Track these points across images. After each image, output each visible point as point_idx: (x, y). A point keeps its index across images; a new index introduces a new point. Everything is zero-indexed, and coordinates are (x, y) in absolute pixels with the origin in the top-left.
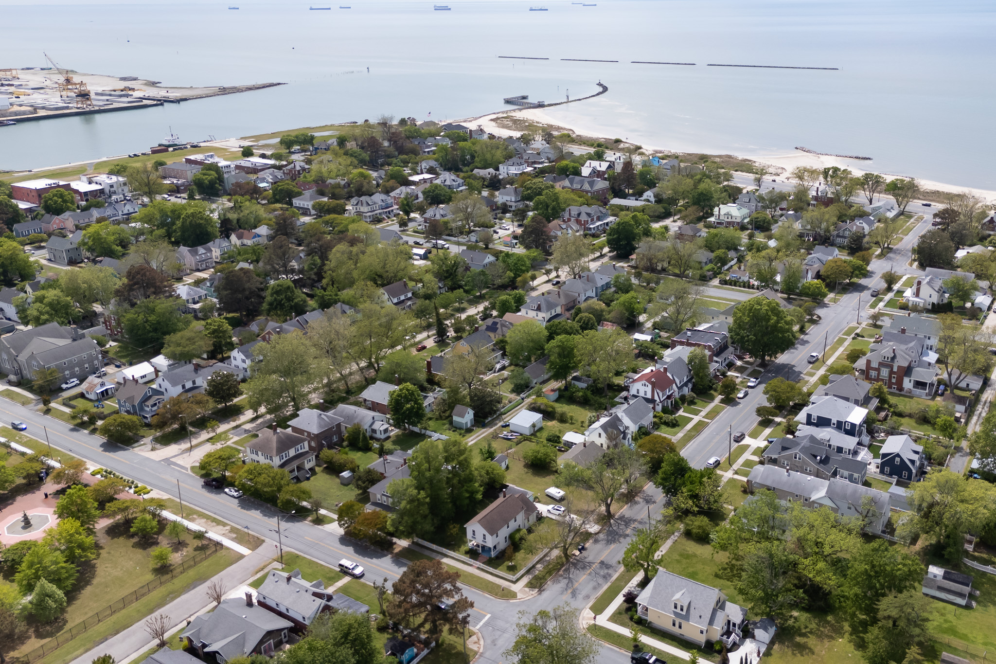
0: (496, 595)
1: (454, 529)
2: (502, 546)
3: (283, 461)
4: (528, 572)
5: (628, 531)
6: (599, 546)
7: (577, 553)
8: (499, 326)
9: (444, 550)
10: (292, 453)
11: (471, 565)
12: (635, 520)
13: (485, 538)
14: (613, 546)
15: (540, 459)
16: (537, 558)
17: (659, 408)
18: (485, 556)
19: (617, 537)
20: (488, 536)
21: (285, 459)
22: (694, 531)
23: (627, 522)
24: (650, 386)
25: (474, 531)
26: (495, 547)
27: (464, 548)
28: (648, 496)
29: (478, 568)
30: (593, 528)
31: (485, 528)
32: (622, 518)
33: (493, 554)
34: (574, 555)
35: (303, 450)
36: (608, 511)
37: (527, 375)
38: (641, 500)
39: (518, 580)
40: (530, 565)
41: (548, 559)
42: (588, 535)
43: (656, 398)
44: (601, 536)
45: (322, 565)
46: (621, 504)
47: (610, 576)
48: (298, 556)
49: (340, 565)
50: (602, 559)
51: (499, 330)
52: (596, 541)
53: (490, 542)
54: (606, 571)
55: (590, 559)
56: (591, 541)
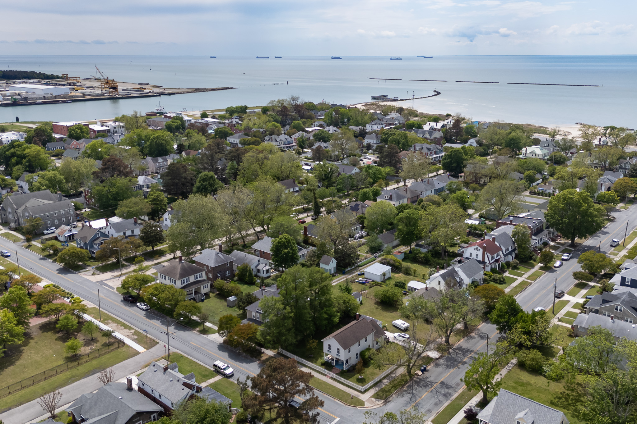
0: (346, 402)
1: (313, 344)
2: (354, 361)
3: (184, 285)
4: (375, 385)
5: (466, 359)
6: (439, 369)
7: (420, 373)
8: (360, 207)
9: (304, 361)
10: (192, 279)
11: (325, 375)
12: (472, 351)
13: (338, 352)
14: (452, 370)
15: (388, 297)
16: (383, 374)
17: (488, 269)
18: (338, 369)
19: (456, 363)
20: (342, 350)
21: (186, 284)
22: (528, 362)
23: (465, 352)
24: (481, 250)
25: (329, 346)
26: (347, 361)
27: (320, 361)
28: (482, 333)
29: (331, 378)
30: (434, 354)
31: (339, 343)
32: (460, 349)
33: (345, 367)
34: (417, 374)
35: (201, 279)
36: (447, 341)
37: (379, 240)
38: (476, 336)
39: (366, 391)
40: (377, 379)
41: (393, 375)
42: (429, 360)
43: (486, 260)
44: (441, 361)
45: (200, 365)
46: (458, 337)
47: (451, 395)
48: (182, 356)
49: (215, 365)
50: (442, 380)
51: (360, 210)
52: (437, 365)
53: (343, 356)
54: (446, 391)
55: (432, 379)
56: (432, 365)
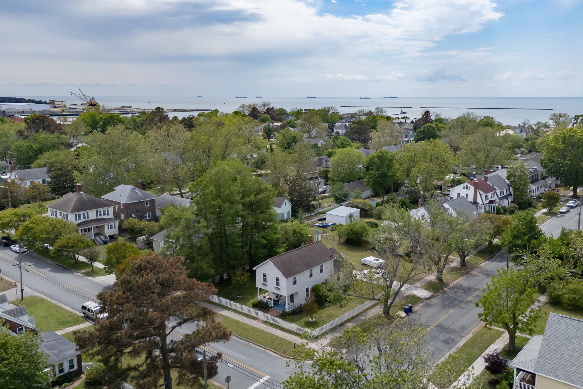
0: (284, 352)
2: (300, 300)
4: (333, 330)
5: (470, 298)
7: (403, 314)
8: (324, 161)
9: (226, 302)
10: (92, 215)
13: (278, 284)
14: (452, 311)
15: (356, 233)
16: (346, 316)
17: (482, 210)
18: (279, 310)
19: (456, 303)
20: (283, 280)
21: (82, 220)
23: (467, 290)
25: (265, 276)
26: (292, 297)
27: (252, 301)
28: (487, 271)
29: (266, 322)
30: (422, 293)
31: (279, 268)
33: (288, 308)
34: (398, 316)
35: (106, 217)
36: (440, 280)
39: (317, 338)
42: (417, 300)
43: (479, 200)
44: (434, 301)
46: (455, 275)
50: (438, 322)
51: (324, 165)
52: (428, 305)
54: (447, 336)
55: (423, 321)
56: (421, 305)
